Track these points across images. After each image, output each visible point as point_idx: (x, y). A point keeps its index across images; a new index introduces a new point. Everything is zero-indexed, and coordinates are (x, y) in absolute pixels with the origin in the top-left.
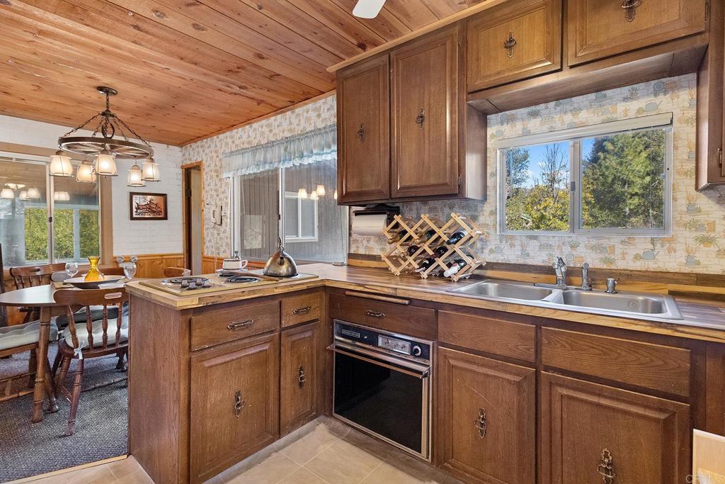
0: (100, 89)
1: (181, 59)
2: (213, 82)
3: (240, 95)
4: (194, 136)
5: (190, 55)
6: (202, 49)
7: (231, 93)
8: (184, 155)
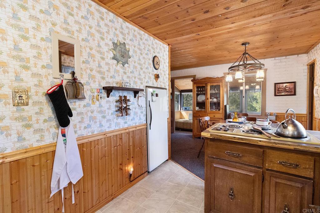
0: (243, 44)
1: (254, 17)
2: (283, 16)
3: (309, 12)
4: (310, 45)
5: (256, 13)
6: (257, 8)
7: (301, 15)
8: (308, 58)
